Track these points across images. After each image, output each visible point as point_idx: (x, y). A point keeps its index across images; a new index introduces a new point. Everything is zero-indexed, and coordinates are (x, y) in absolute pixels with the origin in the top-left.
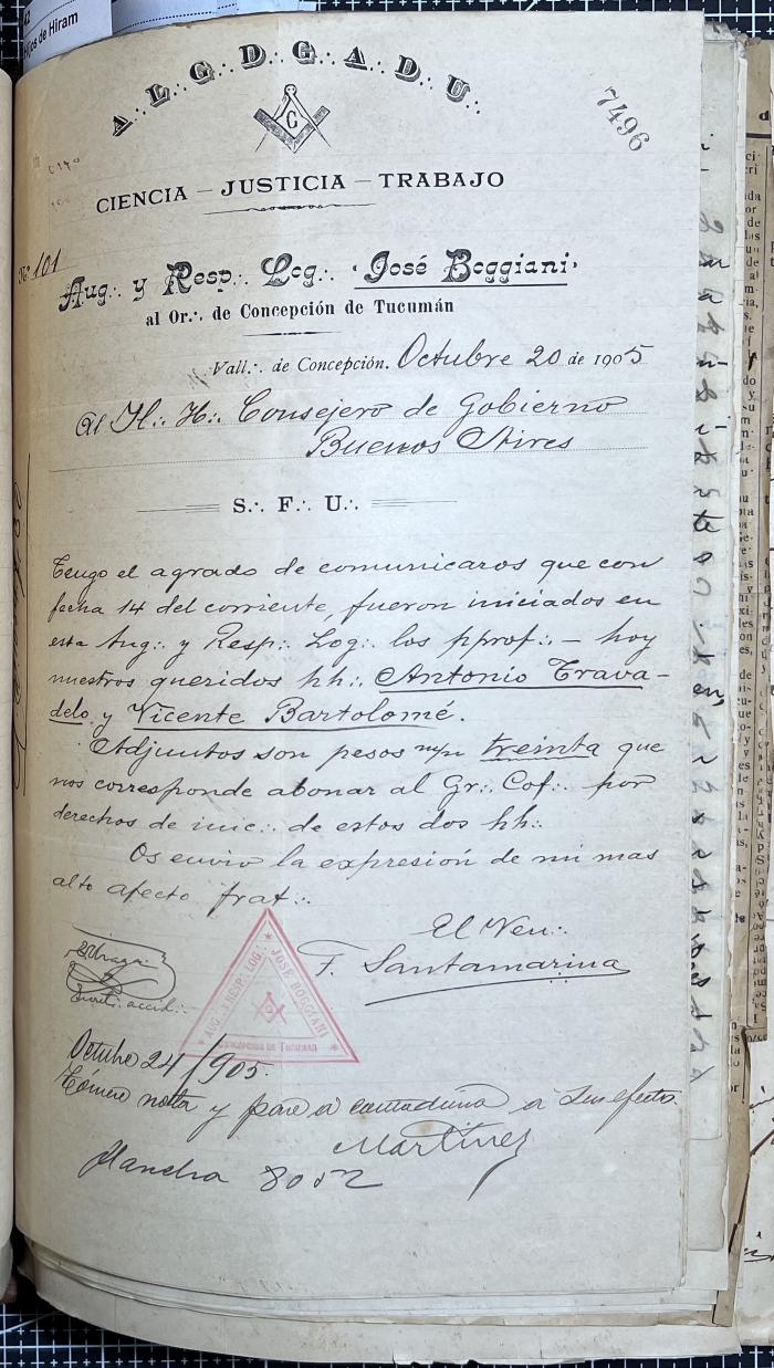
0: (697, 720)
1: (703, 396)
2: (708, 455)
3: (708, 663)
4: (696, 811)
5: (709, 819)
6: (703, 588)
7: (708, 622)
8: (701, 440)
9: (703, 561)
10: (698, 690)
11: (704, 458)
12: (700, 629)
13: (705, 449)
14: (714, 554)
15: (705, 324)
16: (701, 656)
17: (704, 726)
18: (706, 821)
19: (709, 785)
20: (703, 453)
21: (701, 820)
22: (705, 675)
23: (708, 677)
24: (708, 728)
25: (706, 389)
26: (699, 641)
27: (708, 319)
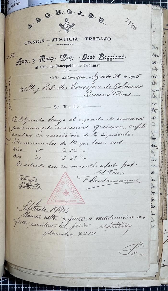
0: (152, 152)
1: (154, 84)
2: (155, 96)
3: (155, 140)
4: (152, 171)
6: (154, 124)
7: (155, 131)
8: (153, 93)
9: (154, 119)
10: (152, 146)
11: (154, 97)
12: (153, 133)
13: (154, 95)
14: (156, 117)
15: (154, 69)
16: (153, 138)
18: (154, 173)
19: (155, 166)
20: (154, 96)
22: (154, 143)
23: (155, 143)
24: (155, 154)
25: (154, 82)
26: (153, 135)
27: (155, 67)
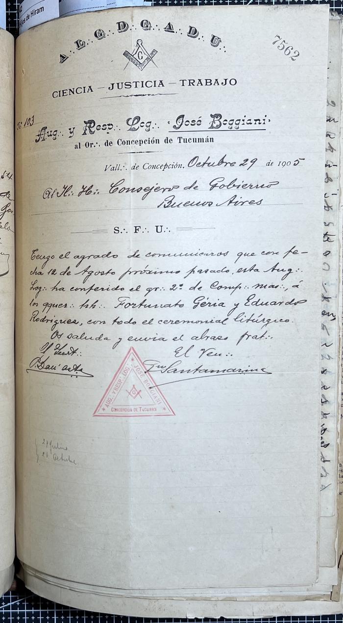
0: (323, 327)
1: (326, 180)
2: (328, 207)
3: (328, 301)
4: (323, 368)
5: (329, 372)
6: (326, 267)
7: (328, 282)
8: (325, 200)
9: (326, 255)
10: (324, 313)
12: (324, 285)
13: (327, 204)
14: (331, 252)
15: (328, 148)
16: (325, 298)
19: (329, 356)
21: (325, 372)
22: (327, 307)
24: (328, 330)
25: (328, 177)
26: (325, 291)
27: (329, 145)
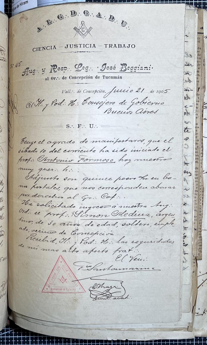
0: (185, 180)
1: (186, 98)
2: (188, 113)
3: (188, 165)
4: (184, 202)
5: (188, 204)
6: (186, 146)
7: (187, 155)
8: (186, 109)
9: (186, 140)
10: (185, 172)
12: (185, 156)
14: (189, 138)
15: (187, 80)
16: (186, 163)
17: (186, 181)
18: (187, 205)
19: (188, 196)
20: (186, 112)
24: (187, 181)
25: (187, 97)
26: (185, 160)
27: (188, 79)
